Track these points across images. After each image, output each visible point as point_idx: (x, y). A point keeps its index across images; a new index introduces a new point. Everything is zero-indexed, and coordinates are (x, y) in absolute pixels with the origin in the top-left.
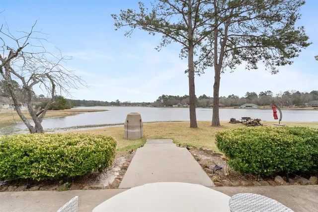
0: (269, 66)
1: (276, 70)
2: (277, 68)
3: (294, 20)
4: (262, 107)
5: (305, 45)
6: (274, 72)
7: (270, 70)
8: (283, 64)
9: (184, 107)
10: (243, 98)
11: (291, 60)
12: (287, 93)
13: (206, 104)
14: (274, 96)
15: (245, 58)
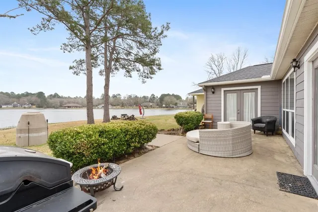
0: (141, 77)
1: (145, 81)
2: (146, 79)
3: (156, 52)
4: (114, 107)
5: (160, 69)
6: (144, 82)
7: (141, 80)
8: (148, 78)
9: (25, 108)
10: (98, 99)
11: (152, 76)
12: (130, 96)
13: (59, 104)
14: (122, 98)
15: (123, 67)
